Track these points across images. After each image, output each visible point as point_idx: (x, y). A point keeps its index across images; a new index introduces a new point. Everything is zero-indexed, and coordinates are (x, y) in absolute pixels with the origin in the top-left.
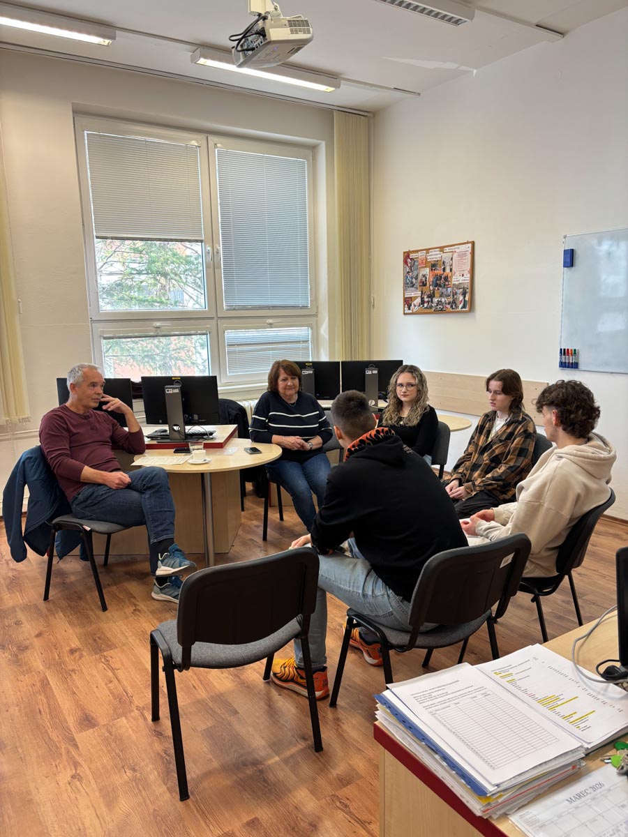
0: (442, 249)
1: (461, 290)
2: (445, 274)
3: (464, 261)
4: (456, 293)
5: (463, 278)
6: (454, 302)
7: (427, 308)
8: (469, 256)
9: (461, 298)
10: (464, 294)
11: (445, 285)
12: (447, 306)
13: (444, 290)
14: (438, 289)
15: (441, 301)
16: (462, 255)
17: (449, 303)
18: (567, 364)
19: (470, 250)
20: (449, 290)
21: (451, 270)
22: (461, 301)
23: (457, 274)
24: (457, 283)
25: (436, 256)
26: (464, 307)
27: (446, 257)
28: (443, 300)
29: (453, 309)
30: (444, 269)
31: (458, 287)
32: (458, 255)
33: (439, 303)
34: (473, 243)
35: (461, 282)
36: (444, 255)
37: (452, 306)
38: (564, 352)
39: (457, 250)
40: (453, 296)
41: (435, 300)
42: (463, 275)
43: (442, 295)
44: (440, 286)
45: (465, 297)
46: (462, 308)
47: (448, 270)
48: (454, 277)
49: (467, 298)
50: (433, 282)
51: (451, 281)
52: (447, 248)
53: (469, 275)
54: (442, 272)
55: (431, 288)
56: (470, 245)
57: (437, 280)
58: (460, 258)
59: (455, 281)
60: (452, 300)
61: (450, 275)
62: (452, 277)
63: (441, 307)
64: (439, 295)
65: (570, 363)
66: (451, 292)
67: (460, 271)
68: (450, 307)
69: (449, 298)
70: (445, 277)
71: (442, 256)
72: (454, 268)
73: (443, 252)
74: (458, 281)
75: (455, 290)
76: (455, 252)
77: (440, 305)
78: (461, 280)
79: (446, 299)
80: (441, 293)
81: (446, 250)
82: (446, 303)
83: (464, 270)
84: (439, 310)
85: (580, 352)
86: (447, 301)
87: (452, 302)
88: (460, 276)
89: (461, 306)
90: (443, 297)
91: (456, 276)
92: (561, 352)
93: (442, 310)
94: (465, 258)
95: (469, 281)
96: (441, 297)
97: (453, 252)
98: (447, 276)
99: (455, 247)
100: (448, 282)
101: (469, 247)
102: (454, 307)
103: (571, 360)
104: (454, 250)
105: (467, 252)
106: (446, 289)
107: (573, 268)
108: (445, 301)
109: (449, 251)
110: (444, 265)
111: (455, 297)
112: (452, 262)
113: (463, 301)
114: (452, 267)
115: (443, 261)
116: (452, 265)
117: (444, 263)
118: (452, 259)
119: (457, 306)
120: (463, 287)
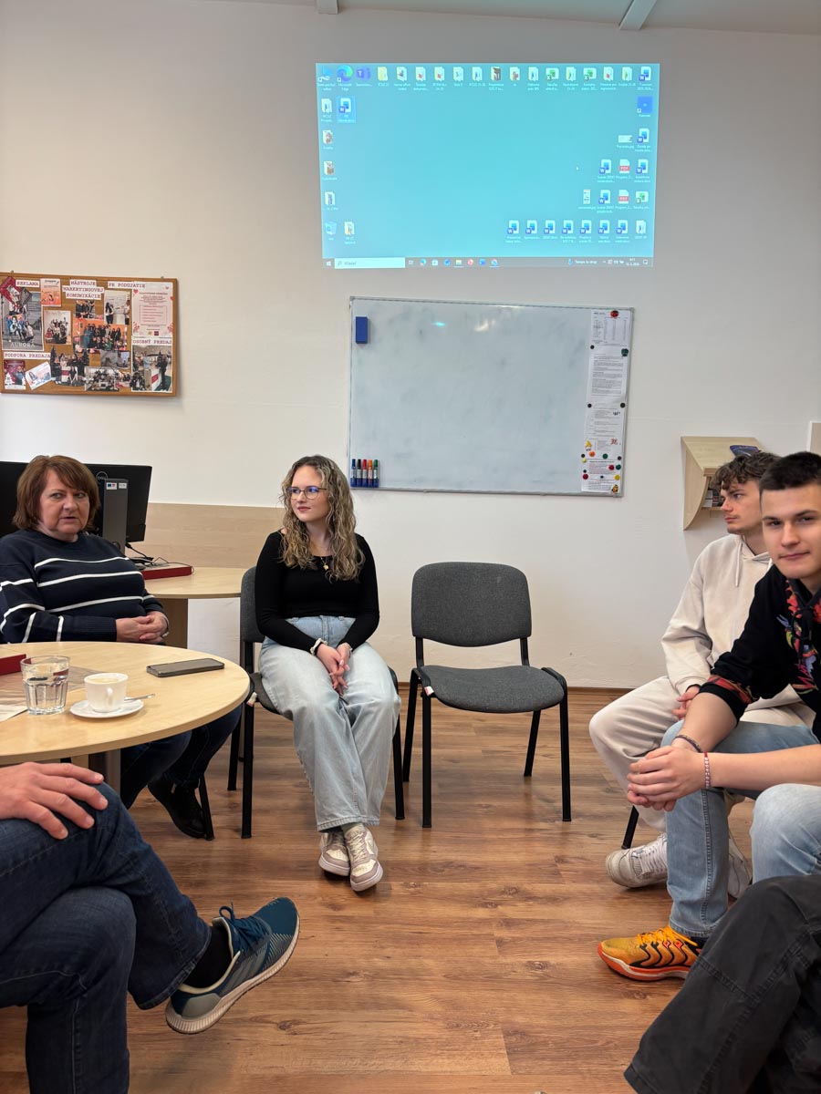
0: (102, 282)
1: (154, 359)
2: (113, 327)
3: (158, 310)
4: (142, 363)
5: (157, 338)
6: (138, 377)
7: (68, 383)
8: (170, 303)
9: (155, 371)
10: (162, 365)
11: (113, 346)
12: (122, 383)
13: (112, 355)
14: (96, 352)
15: (105, 374)
16: (153, 300)
17: (126, 379)
18: (364, 482)
19: (170, 292)
20: (125, 356)
21: (127, 322)
22: (156, 377)
23: (142, 329)
24: (143, 345)
25: (88, 293)
26: (164, 385)
27: (115, 297)
28: (111, 372)
29: (135, 388)
30: (110, 319)
31: (147, 352)
32: (144, 298)
33: (98, 377)
34: (175, 282)
35: (152, 343)
36: (107, 293)
37: (133, 385)
38: (358, 465)
39: (140, 289)
40: (136, 366)
41: (91, 371)
42: (156, 334)
43: (107, 363)
44: (103, 348)
45: (163, 371)
46: (158, 388)
47: (119, 321)
48: (135, 334)
49: (169, 372)
50: (82, 337)
51: (129, 340)
52: (116, 283)
53: (171, 335)
54: (105, 323)
55: (78, 348)
56: (171, 285)
57: (94, 334)
58: (147, 304)
59: (138, 342)
60: (132, 374)
61: (126, 329)
62: (129, 333)
63: (107, 384)
64: (99, 362)
65: (367, 479)
66: (129, 359)
67: (149, 325)
68: (128, 385)
69: (125, 370)
70: (114, 333)
71: (103, 295)
72: (134, 319)
73: (106, 288)
74: (146, 342)
75: (139, 357)
76: (136, 291)
77: (103, 380)
78: (153, 340)
79: (118, 371)
80: (104, 360)
81: (113, 285)
82: (118, 378)
83: (158, 326)
84: (101, 390)
85: (381, 464)
86: (121, 375)
87: (134, 378)
88: (150, 333)
89: (154, 386)
90: (112, 367)
91: (141, 333)
92: (354, 465)
93: (108, 389)
94: (158, 304)
95: (171, 345)
96: (105, 366)
97: (130, 290)
98: (119, 332)
99: (136, 283)
100: (122, 341)
101: (167, 288)
102: (138, 385)
103: (370, 477)
104: (133, 288)
105: (163, 296)
106: (116, 354)
107: (367, 345)
108: (117, 374)
109: (120, 287)
110: (111, 311)
111: (140, 369)
112: (131, 308)
113: (160, 378)
114: (131, 317)
115: (108, 304)
116: (129, 312)
117: (108, 306)
118: (129, 302)
119: (146, 384)
120: (158, 353)
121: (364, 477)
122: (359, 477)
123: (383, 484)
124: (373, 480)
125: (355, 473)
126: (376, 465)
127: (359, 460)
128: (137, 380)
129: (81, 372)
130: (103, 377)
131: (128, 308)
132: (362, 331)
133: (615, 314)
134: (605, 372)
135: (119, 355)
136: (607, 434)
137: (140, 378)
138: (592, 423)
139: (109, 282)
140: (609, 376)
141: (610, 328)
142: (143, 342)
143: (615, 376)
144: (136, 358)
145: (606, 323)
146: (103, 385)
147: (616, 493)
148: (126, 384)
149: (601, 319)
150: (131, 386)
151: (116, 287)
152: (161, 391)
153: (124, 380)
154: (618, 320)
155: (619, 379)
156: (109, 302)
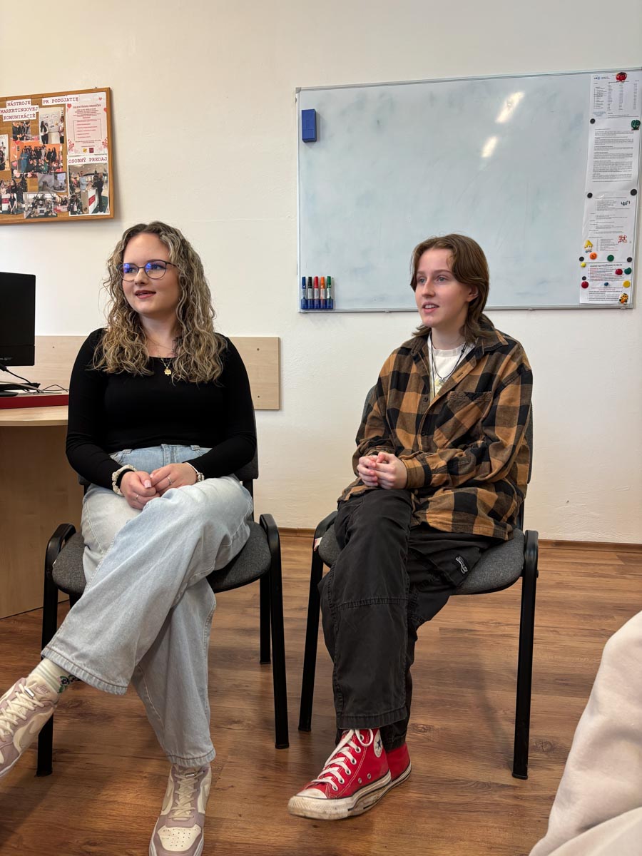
0: (37, 99)
1: (90, 178)
2: (49, 147)
3: (92, 124)
4: (79, 184)
5: (92, 155)
6: (75, 199)
8: (103, 116)
9: (92, 192)
10: (98, 185)
11: (50, 168)
12: (60, 208)
13: (49, 178)
14: (34, 176)
15: (43, 199)
16: (87, 113)
17: (64, 203)
18: (316, 303)
19: (104, 103)
20: (61, 177)
21: (62, 140)
22: (93, 198)
23: (78, 147)
24: (79, 164)
25: (23, 113)
26: (101, 207)
27: (49, 114)
28: (48, 196)
29: (73, 213)
30: (45, 138)
31: (83, 171)
32: (79, 112)
33: (37, 202)
34: (109, 92)
35: (87, 162)
36: (42, 112)
37: (71, 209)
38: (309, 283)
39: (73, 103)
40: (72, 189)
41: (29, 197)
42: (91, 150)
43: (44, 187)
44: (40, 171)
45: (99, 191)
46: (95, 211)
47: (54, 140)
48: (70, 154)
49: (105, 193)
50: (19, 161)
51: (65, 161)
52: (50, 99)
53: (106, 151)
54: (41, 143)
55: (17, 174)
56: (103, 95)
57: (30, 158)
58: (81, 118)
59: (73, 161)
60: (69, 197)
61: (61, 148)
62: (64, 153)
63: (45, 209)
64: (37, 187)
65: (319, 300)
66: (66, 181)
67: (84, 142)
68: (66, 210)
69: (63, 194)
70: (49, 153)
71: (37, 113)
72: (69, 137)
73: (41, 106)
74: (82, 160)
75: (75, 178)
76: (69, 106)
77: (42, 205)
78: (88, 158)
79: (55, 195)
80: (41, 184)
81: (47, 102)
82: (56, 203)
83: (93, 142)
84: (40, 217)
85: (336, 282)
86: (58, 199)
87: (72, 201)
88: (85, 151)
89: (92, 208)
90: (49, 191)
91: (76, 151)
92: (304, 283)
93: (46, 215)
94: (92, 118)
95: (107, 162)
96: (42, 190)
97: (64, 105)
98: (54, 152)
99: (69, 96)
100: (58, 162)
101: (100, 99)
102: (75, 209)
103: (323, 297)
104: (67, 103)
105: (97, 108)
106: (53, 177)
107: (316, 144)
108: (54, 198)
109: (55, 103)
110: (45, 130)
111: (77, 190)
112: (65, 125)
113: (97, 199)
114: (65, 134)
115: (42, 122)
116: (64, 130)
117: (43, 126)
118: (63, 119)
119: (84, 207)
120: (93, 172)
121: (316, 297)
122: (310, 297)
123: (339, 305)
124: (326, 300)
125: (305, 293)
126: (329, 282)
127: (310, 278)
128: (75, 202)
129: (20, 199)
130: (41, 202)
131: (62, 124)
132: (311, 127)
133: (622, 77)
134: (610, 152)
135: (56, 178)
136: (612, 230)
137: (77, 201)
138: (593, 218)
139: (43, 99)
140: (614, 156)
141: (615, 95)
142: (79, 161)
143: (623, 156)
144: (73, 179)
145: (610, 90)
146: (42, 211)
147: (624, 304)
148: (63, 209)
149: (603, 84)
150: (69, 210)
151: (50, 103)
152: (99, 213)
153: (62, 205)
154: (627, 84)
155: (629, 160)
156: (44, 120)
